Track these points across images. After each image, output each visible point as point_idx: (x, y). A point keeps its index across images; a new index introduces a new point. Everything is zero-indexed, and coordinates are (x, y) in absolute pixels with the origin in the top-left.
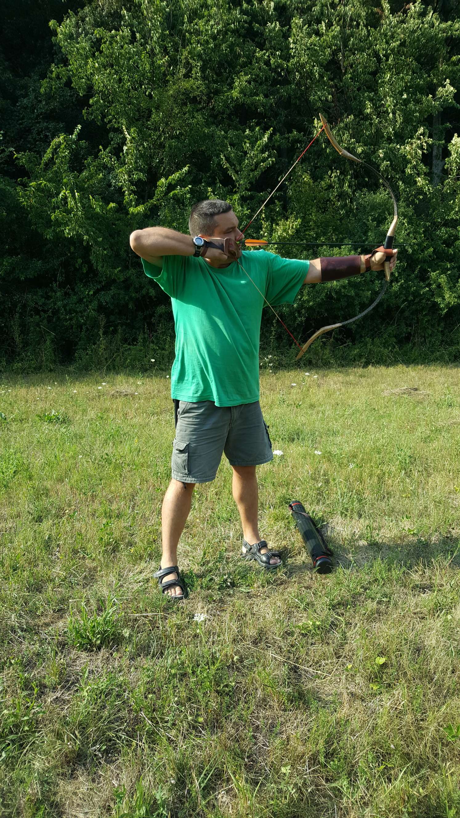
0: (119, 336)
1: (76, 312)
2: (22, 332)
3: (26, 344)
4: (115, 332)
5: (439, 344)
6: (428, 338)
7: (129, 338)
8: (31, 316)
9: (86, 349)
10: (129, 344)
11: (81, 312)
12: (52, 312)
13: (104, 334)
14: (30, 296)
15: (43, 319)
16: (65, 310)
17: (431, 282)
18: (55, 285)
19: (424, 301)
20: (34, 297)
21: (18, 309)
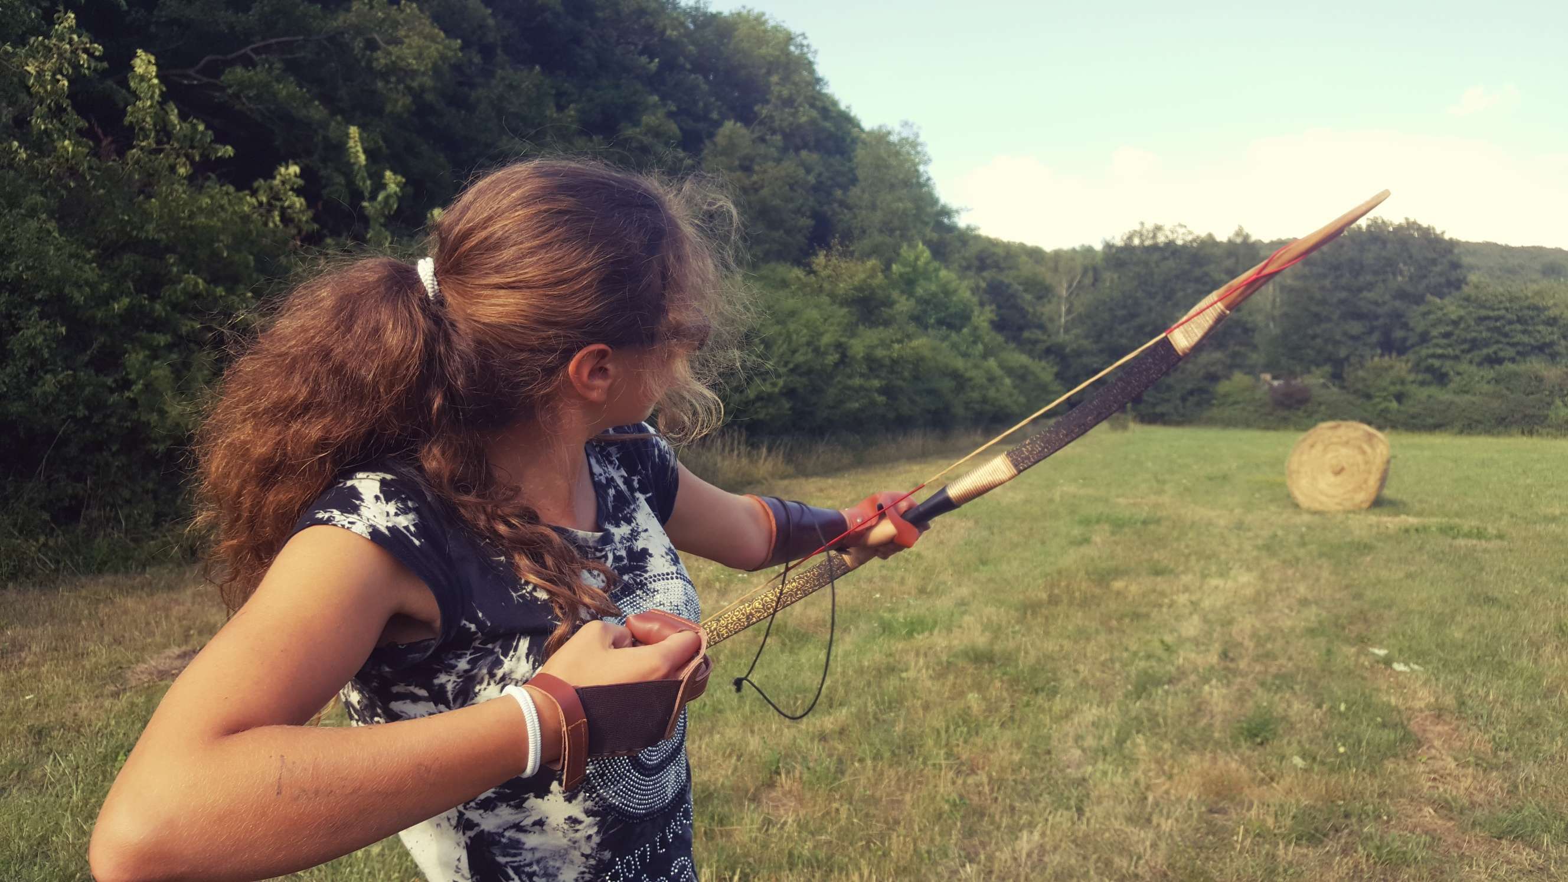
5: (151, 520)
6: (121, 507)
17: (133, 376)
19: (114, 420)
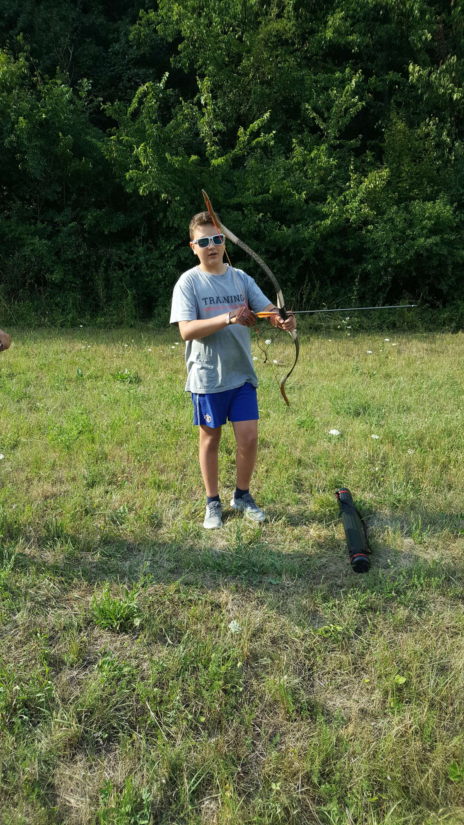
1: (157, 267)
2: (106, 287)
3: (109, 299)
8: (115, 271)
11: (162, 268)
12: (135, 267)
14: (114, 251)
15: (126, 274)
16: (147, 265)
18: (138, 240)
20: (118, 252)
21: (103, 263)
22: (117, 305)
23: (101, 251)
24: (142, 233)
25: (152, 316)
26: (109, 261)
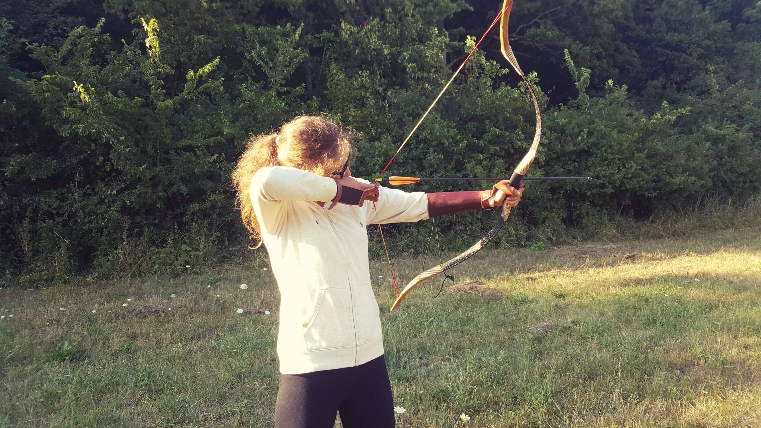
0: (145, 239)
1: (97, 215)
2: (32, 239)
3: (36, 252)
4: (140, 234)
7: (157, 240)
8: (44, 221)
9: (107, 255)
10: (157, 247)
11: (102, 214)
12: (68, 215)
13: (128, 236)
14: (42, 199)
15: (58, 224)
16: (84, 212)
18: (72, 185)
20: (48, 200)
21: (28, 213)
22: (46, 259)
23: (26, 200)
24: (77, 178)
25: (91, 267)
26: (36, 210)
